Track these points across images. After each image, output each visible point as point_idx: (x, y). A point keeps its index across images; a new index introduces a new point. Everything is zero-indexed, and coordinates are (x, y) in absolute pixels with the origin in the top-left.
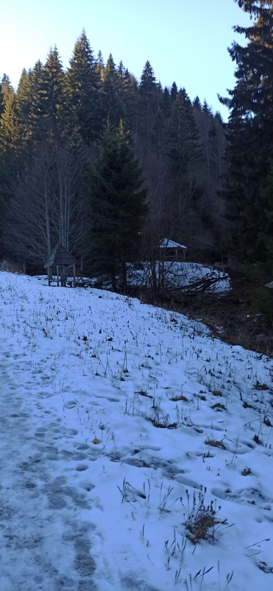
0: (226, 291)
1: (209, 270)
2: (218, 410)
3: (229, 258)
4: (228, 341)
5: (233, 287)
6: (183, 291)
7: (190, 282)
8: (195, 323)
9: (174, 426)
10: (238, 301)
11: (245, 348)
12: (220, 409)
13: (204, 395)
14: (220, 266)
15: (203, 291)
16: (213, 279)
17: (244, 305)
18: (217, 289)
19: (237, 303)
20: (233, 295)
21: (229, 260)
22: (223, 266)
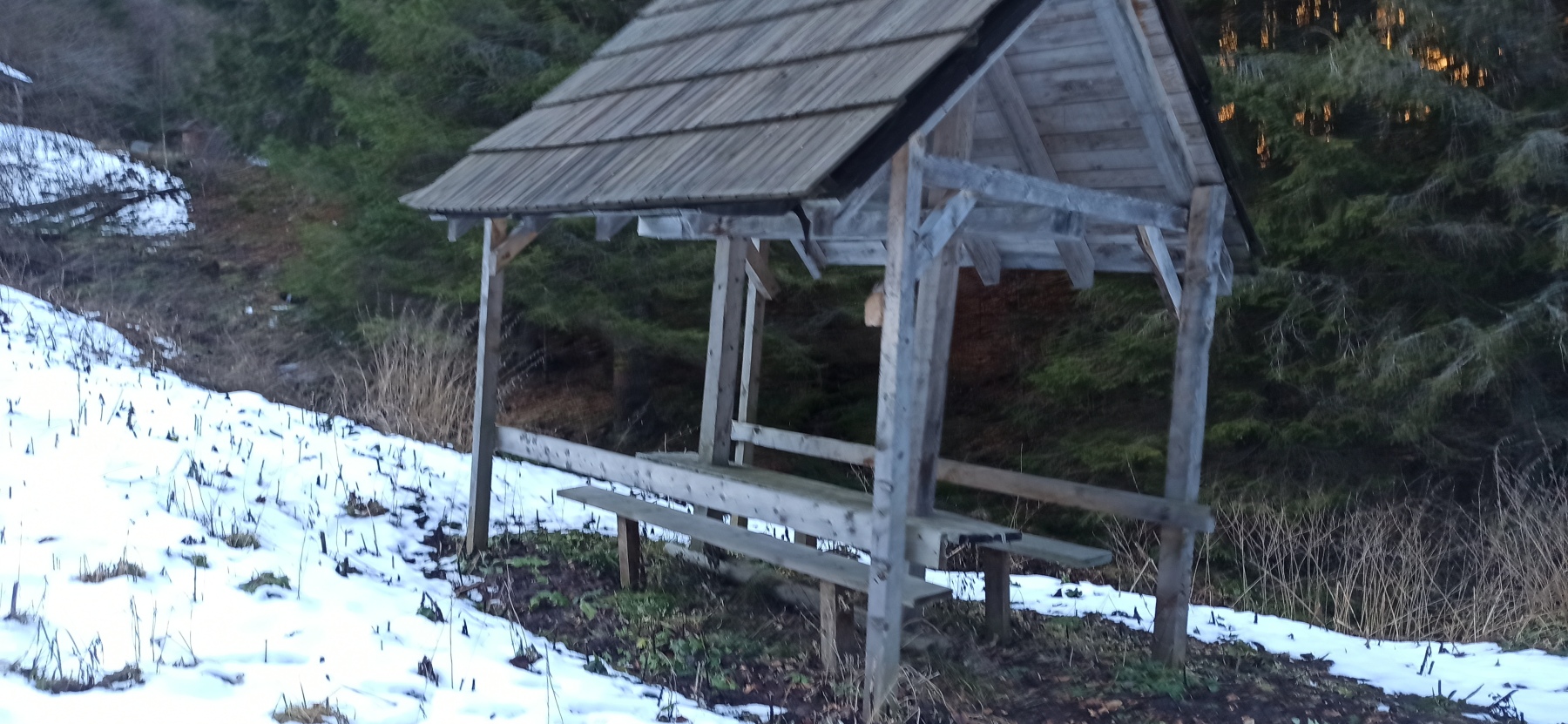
0: (177, 234)
1: (117, 162)
2: (270, 595)
3: (187, 131)
4: (203, 380)
5: (199, 224)
6: (18, 219)
7: (43, 194)
8: (80, 323)
9: (130, 676)
10: (216, 265)
11: (271, 397)
12: (275, 589)
13: (197, 550)
14: (155, 155)
15: (93, 226)
16: (130, 190)
17: (235, 278)
18: (144, 223)
19: (213, 271)
20: (201, 248)
21: (186, 138)
22: (167, 155)
